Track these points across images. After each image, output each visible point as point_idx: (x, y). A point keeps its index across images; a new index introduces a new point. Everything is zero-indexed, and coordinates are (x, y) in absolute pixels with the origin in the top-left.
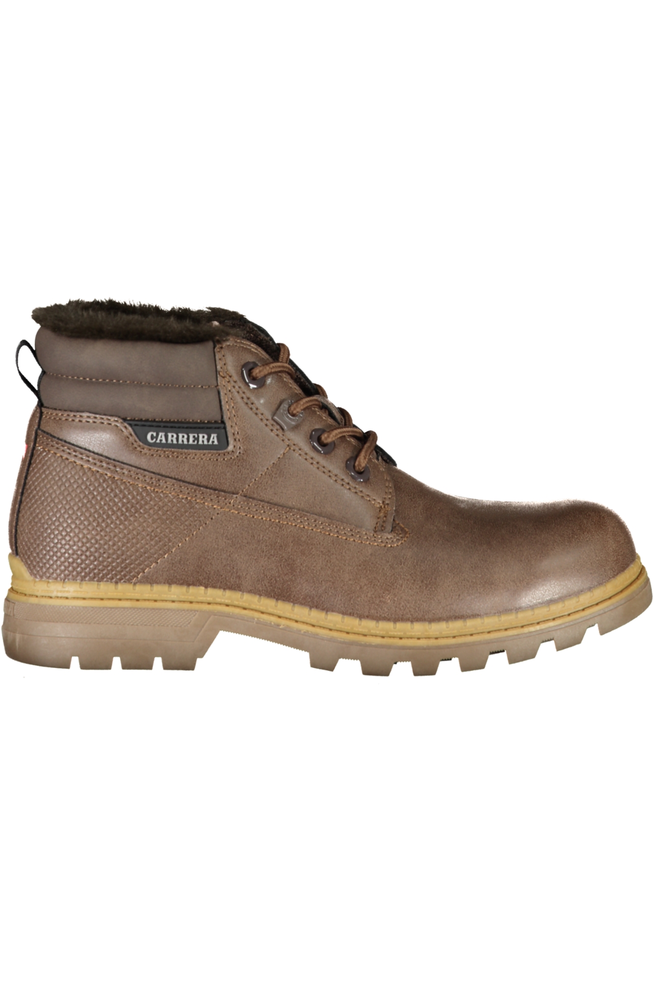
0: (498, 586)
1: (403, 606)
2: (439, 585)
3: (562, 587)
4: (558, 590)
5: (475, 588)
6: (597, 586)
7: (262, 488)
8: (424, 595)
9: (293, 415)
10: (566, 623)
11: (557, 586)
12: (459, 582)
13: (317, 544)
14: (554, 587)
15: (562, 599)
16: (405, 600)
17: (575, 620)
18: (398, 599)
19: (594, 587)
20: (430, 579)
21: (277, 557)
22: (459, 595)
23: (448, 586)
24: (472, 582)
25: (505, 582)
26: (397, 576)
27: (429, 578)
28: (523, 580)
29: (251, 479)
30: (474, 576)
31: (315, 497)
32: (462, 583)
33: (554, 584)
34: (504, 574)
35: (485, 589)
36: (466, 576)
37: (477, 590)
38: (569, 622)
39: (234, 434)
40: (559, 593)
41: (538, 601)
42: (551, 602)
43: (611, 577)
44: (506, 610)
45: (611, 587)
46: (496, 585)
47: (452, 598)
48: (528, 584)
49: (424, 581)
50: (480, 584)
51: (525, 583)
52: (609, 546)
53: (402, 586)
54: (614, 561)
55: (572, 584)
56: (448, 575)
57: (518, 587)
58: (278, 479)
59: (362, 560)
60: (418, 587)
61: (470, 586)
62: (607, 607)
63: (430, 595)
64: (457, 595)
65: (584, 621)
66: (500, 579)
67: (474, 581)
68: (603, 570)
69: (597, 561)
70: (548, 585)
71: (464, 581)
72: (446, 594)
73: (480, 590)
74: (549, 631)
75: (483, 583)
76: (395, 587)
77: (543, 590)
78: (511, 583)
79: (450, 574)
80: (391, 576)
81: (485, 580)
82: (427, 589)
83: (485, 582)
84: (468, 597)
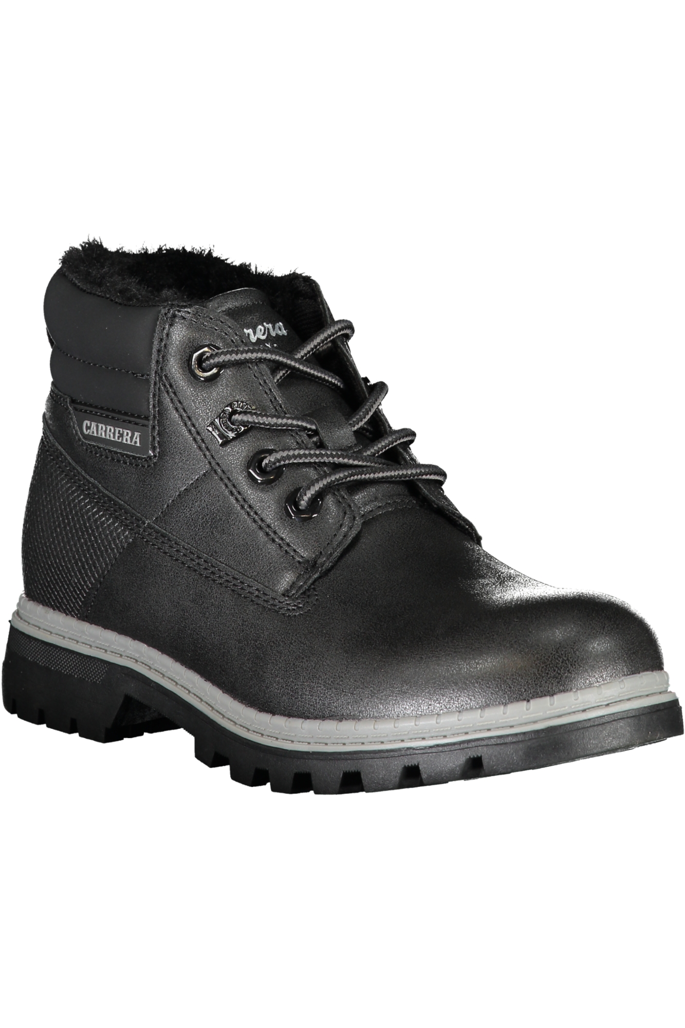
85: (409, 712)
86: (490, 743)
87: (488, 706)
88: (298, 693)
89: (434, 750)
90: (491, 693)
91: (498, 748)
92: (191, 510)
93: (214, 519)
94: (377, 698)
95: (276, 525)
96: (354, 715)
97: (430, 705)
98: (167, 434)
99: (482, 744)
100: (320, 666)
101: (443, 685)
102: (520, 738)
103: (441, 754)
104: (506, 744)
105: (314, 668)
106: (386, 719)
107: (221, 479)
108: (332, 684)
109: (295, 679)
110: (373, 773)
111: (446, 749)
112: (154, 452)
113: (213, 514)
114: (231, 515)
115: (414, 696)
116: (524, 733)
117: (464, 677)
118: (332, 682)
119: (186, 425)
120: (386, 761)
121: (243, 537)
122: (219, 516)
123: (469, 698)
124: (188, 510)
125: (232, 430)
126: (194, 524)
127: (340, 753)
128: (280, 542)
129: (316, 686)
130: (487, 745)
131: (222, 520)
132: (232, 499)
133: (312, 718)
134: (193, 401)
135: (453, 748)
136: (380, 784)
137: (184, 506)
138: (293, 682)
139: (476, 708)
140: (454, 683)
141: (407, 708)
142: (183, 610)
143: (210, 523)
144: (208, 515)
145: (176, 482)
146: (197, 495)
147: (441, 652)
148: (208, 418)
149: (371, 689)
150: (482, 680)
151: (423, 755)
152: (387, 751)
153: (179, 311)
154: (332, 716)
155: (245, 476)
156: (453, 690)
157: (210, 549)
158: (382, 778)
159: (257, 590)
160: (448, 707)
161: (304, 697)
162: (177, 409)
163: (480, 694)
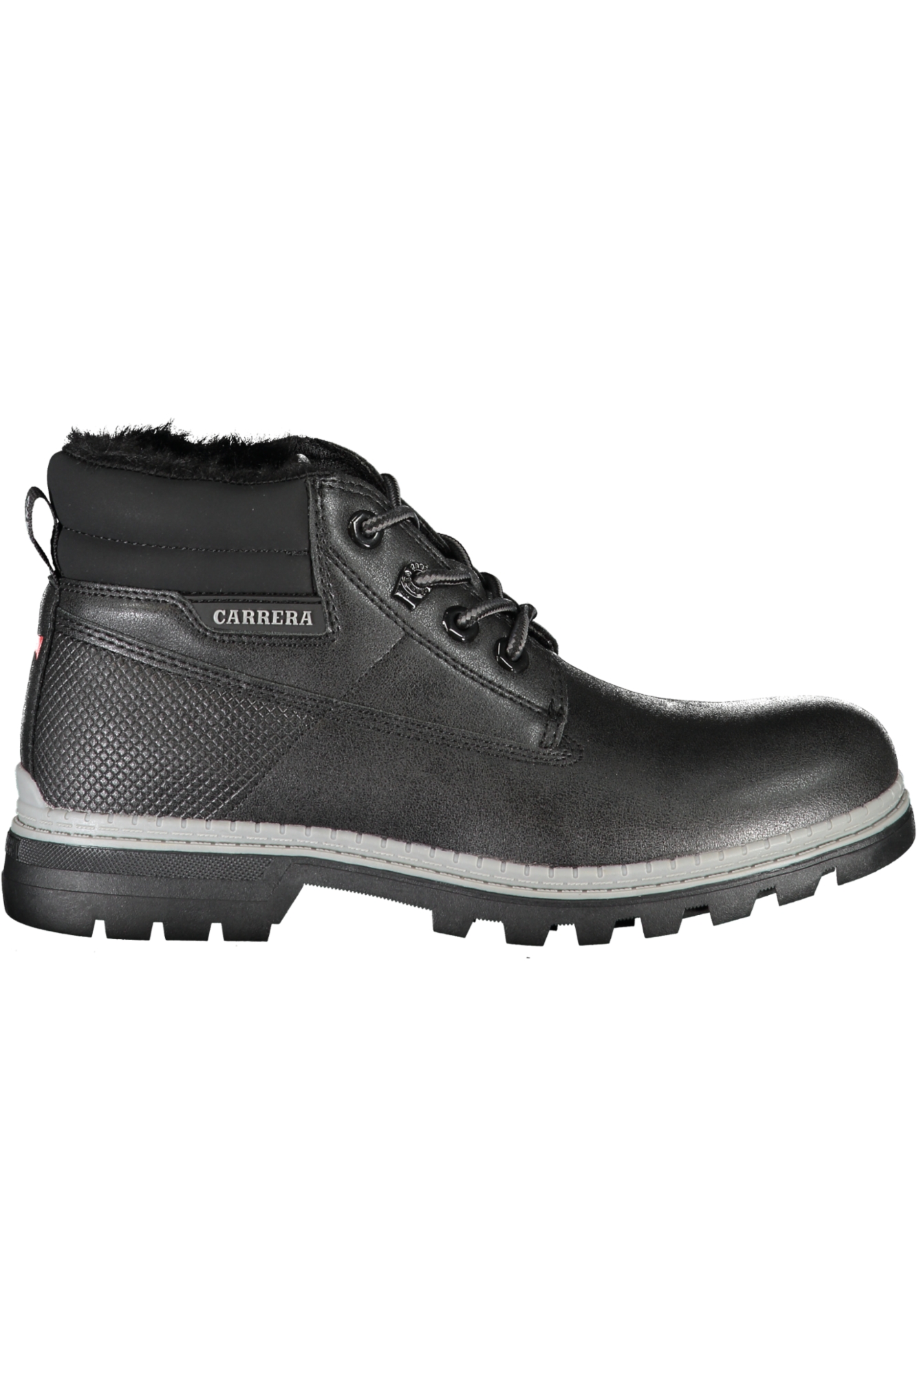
85: (754, 837)
86: (842, 853)
87: (831, 816)
88: (613, 839)
89: (788, 870)
90: (834, 804)
91: (851, 857)
92: (394, 680)
93: (426, 684)
94: (717, 828)
95: (498, 680)
96: (690, 851)
97: (776, 826)
98: (348, 607)
99: (835, 856)
100: (634, 809)
101: (786, 804)
102: (867, 843)
103: (798, 872)
104: (857, 851)
105: (628, 812)
106: (730, 848)
107: (421, 643)
108: (657, 824)
109: (607, 826)
110: (724, 904)
111: (801, 867)
112: (332, 628)
113: (424, 680)
114: (447, 677)
115: (758, 820)
116: (869, 838)
117: (805, 792)
118: (656, 821)
119: (366, 594)
120: (738, 890)
121: (469, 697)
122: (432, 681)
123: (814, 813)
124: (391, 680)
125: (420, 592)
126: (402, 694)
127: (680, 891)
128: (511, 696)
129: (636, 829)
130: (840, 856)
131: (436, 684)
132: (442, 661)
133: (633, 862)
134: (368, 569)
135: (808, 864)
136: (731, 914)
137: (384, 677)
138: (605, 830)
139: (821, 821)
140: (796, 800)
141: (752, 832)
142: (412, 782)
143: (422, 690)
144: (417, 682)
145: (368, 655)
146: (398, 663)
147: (770, 773)
148: (388, 584)
149: (708, 821)
150: (823, 792)
151: (779, 877)
152: (739, 879)
153: (325, 481)
154: (661, 856)
155: (446, 637)
156: (798, 807)
157: (431, 715)
158: (735, 908)
159: (510, 747)
160: (794, 825)
161: (623, 842)
162: (352, 580)
163: (824, 806)
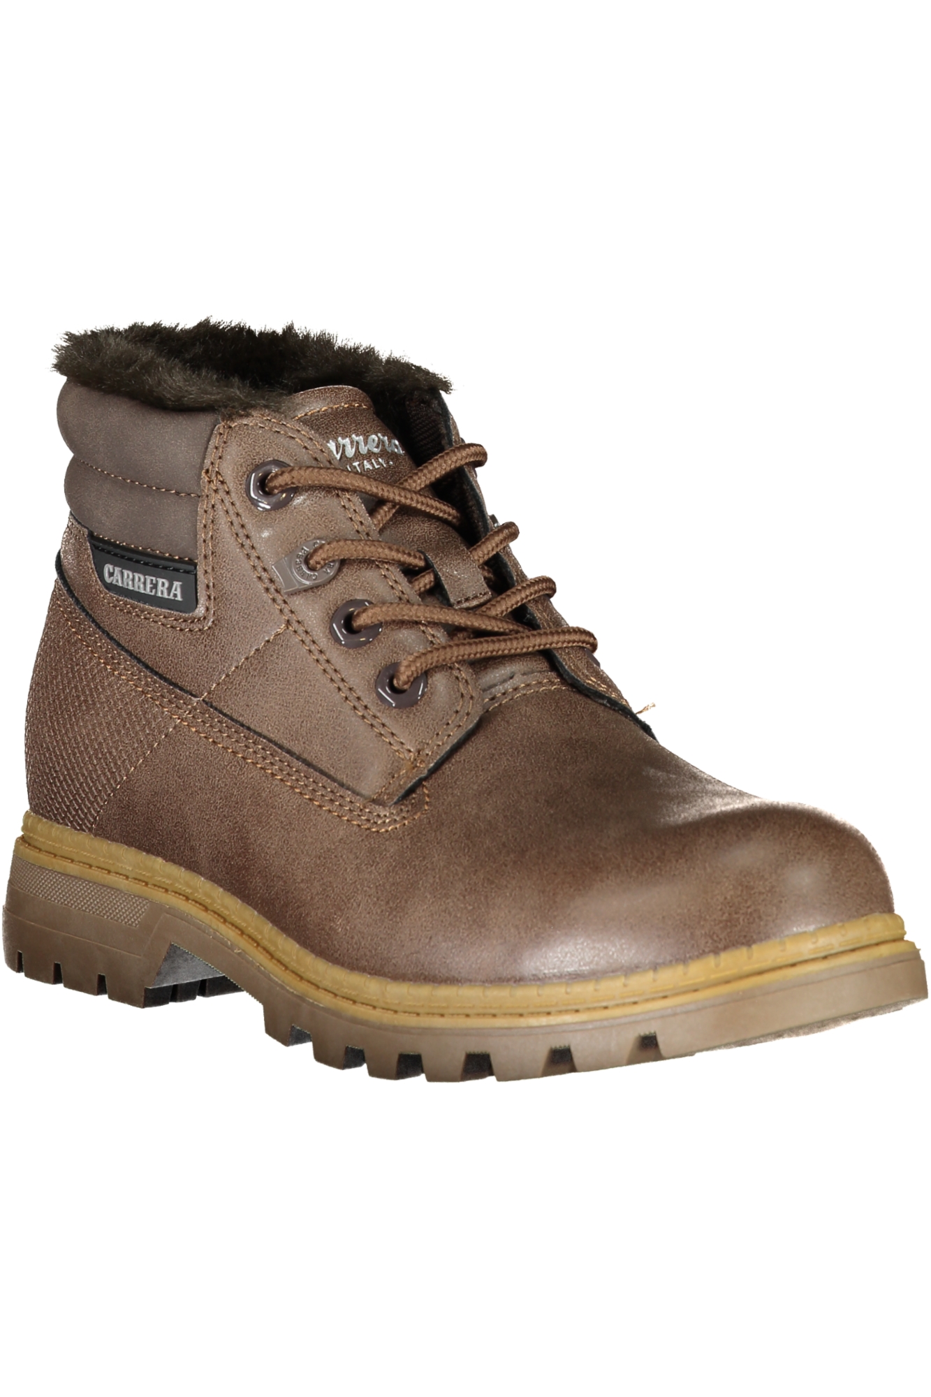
0: (491, 931)
1: (356, 943)
2: (407, 913)
3: (597, 952)
4: (589, 958)
5: (457, 929)
6: (671, 961)
7: (232, 692)
8: (383, 927)
9: (312, 569)
10: (596, 1021)
11: (587, 950)
12: (436, 913)
13: (279, 808)
14: (582, 949)
15: (594, 976)
16: (359, 932)
17: (614, 1018)
18: (350, 928)
19: (664, 963)
20: (398, 901)
21: (230, 821)
22: (431, 938)
23: (419, 918)
24: (456, 916)
25: (503, 926)
26: (359, 886)
27: (398, 899)
28: (531, 928)
29: (220, 673)
30: (462, 906)
31: (303, 722)
32: (440, 915)
33: (582, 943)
34: (507, 912)
35: (471, 933)
36: (451, 904)
37: (459, 932)
38: (601, 1020)
39: (208, 587)
40: (591, 962)
41: (551, 971)
42: (577, 977)
43: (707, 950)
44: (500, 979)
45: (700, 970)
46: (487, 930)
47: (420, 940)
48: (537, 936)
49: (390, 902)
50: (465, 923)
51: (533, 934)
52: (717, 892)
53: (359, 905)
54: (721, 922)
55: (619, 950)
56: (426, 897)
57: (521, 938)
58: (257, 678)
59: (326, 848)
60: (379, 911)
61: (450, 924)
62: (682, 1005)
63: (392, 930)
64: (427, 938)
65: (630, 1023)
66: (497, 919)
67: (459, 915)
68: (688, 934)
69: (678, 915)
70: (571, 944)
71: (443, 913)
72: (413, 932)
73: (463, 933)
74: (564, 1031)
75: (471, 923)
76: (350, 905)
77: (560, 952)
78: (512, 930)
79: (429, 896)
80: (351, 884)
81: (475, 917)
82: (390, 918)
83: (474, 921)
84: (443, 944)
